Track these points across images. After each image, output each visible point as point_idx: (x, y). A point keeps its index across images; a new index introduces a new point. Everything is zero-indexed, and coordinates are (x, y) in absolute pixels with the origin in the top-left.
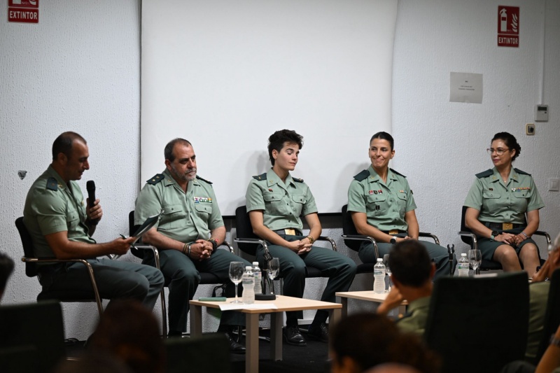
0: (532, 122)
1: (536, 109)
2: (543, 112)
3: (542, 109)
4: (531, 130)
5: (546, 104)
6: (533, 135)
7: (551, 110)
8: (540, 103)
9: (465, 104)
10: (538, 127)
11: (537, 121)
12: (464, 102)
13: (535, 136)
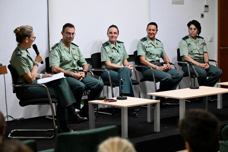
0: (203, 12)
1: (204, 6)
2: (207, 8)
3: (206, 6)
4: (202, 16)
5: (208, 4)
6: (203, 18)
7: (209, 7)
8: (205, 4)
9: (178, 5)
10: (205, 14)
11: (205, 12)
12: (177, 4)
13: (204, 18)
